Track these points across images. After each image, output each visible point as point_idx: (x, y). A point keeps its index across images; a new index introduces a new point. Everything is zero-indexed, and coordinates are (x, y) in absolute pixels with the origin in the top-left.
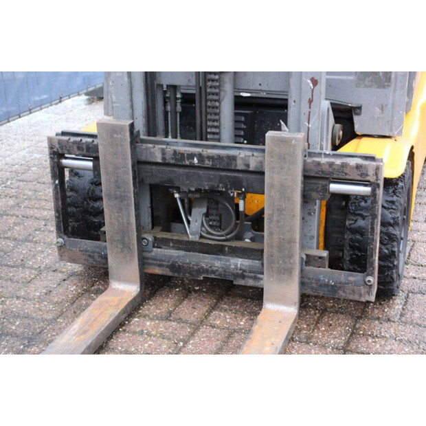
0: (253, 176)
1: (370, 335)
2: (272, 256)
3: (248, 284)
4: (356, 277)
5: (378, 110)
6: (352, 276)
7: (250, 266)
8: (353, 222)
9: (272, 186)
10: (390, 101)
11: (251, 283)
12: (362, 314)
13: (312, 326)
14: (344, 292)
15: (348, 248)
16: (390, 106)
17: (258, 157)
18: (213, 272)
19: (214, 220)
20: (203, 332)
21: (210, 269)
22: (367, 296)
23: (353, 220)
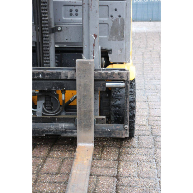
0: (69, 82)
1: (127, 154)
2: (81, 119)
3: (69, 136)
4: (120, 126)
5: (119, 51)
6: (118, 126)
7: (69, 126)
8: (115, 102)
9: (80, 85)
10: (124, 47)
11: (70, 135)
12: (121, 146)
13: (100, 153)
14: (115, 134)
15: (113, 115)
16: (124, 49)
17: (71, 72)
18: (50, 131)
19: (48, 107)
20: (50, 161)
21: (49, 130)
22: (125, 135)
23: (115, 101)
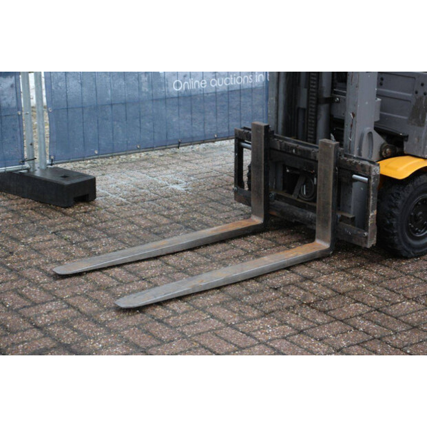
0: (313, 162)
5: (416, 139)
6: (359, 230)
14: (355, 240)
21: (297, 216)
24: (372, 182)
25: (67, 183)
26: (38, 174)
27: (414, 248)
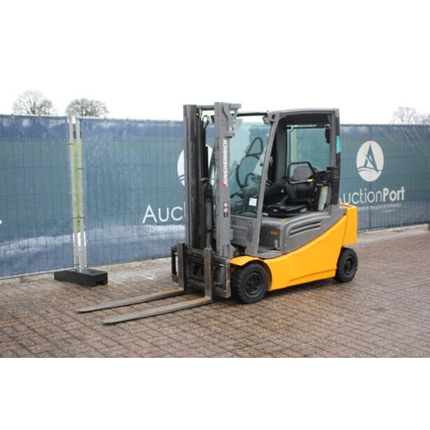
24: (227, 267)
25: (93, 275)
26: (81, 271)
27: (250, 299)
